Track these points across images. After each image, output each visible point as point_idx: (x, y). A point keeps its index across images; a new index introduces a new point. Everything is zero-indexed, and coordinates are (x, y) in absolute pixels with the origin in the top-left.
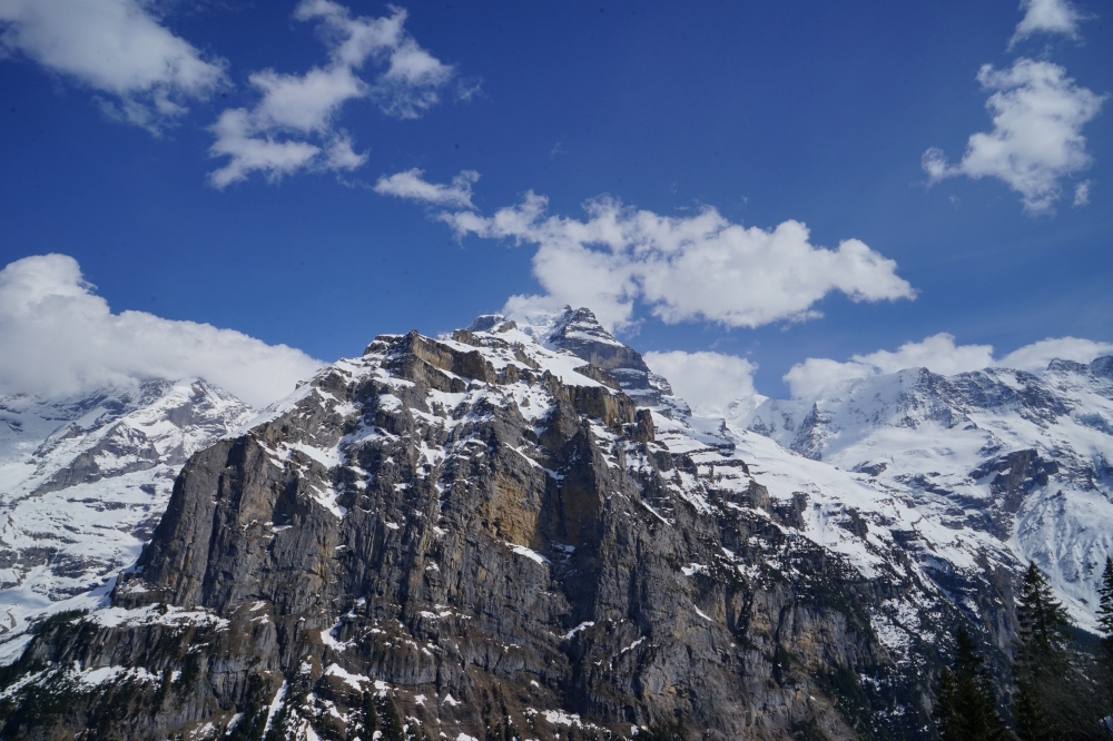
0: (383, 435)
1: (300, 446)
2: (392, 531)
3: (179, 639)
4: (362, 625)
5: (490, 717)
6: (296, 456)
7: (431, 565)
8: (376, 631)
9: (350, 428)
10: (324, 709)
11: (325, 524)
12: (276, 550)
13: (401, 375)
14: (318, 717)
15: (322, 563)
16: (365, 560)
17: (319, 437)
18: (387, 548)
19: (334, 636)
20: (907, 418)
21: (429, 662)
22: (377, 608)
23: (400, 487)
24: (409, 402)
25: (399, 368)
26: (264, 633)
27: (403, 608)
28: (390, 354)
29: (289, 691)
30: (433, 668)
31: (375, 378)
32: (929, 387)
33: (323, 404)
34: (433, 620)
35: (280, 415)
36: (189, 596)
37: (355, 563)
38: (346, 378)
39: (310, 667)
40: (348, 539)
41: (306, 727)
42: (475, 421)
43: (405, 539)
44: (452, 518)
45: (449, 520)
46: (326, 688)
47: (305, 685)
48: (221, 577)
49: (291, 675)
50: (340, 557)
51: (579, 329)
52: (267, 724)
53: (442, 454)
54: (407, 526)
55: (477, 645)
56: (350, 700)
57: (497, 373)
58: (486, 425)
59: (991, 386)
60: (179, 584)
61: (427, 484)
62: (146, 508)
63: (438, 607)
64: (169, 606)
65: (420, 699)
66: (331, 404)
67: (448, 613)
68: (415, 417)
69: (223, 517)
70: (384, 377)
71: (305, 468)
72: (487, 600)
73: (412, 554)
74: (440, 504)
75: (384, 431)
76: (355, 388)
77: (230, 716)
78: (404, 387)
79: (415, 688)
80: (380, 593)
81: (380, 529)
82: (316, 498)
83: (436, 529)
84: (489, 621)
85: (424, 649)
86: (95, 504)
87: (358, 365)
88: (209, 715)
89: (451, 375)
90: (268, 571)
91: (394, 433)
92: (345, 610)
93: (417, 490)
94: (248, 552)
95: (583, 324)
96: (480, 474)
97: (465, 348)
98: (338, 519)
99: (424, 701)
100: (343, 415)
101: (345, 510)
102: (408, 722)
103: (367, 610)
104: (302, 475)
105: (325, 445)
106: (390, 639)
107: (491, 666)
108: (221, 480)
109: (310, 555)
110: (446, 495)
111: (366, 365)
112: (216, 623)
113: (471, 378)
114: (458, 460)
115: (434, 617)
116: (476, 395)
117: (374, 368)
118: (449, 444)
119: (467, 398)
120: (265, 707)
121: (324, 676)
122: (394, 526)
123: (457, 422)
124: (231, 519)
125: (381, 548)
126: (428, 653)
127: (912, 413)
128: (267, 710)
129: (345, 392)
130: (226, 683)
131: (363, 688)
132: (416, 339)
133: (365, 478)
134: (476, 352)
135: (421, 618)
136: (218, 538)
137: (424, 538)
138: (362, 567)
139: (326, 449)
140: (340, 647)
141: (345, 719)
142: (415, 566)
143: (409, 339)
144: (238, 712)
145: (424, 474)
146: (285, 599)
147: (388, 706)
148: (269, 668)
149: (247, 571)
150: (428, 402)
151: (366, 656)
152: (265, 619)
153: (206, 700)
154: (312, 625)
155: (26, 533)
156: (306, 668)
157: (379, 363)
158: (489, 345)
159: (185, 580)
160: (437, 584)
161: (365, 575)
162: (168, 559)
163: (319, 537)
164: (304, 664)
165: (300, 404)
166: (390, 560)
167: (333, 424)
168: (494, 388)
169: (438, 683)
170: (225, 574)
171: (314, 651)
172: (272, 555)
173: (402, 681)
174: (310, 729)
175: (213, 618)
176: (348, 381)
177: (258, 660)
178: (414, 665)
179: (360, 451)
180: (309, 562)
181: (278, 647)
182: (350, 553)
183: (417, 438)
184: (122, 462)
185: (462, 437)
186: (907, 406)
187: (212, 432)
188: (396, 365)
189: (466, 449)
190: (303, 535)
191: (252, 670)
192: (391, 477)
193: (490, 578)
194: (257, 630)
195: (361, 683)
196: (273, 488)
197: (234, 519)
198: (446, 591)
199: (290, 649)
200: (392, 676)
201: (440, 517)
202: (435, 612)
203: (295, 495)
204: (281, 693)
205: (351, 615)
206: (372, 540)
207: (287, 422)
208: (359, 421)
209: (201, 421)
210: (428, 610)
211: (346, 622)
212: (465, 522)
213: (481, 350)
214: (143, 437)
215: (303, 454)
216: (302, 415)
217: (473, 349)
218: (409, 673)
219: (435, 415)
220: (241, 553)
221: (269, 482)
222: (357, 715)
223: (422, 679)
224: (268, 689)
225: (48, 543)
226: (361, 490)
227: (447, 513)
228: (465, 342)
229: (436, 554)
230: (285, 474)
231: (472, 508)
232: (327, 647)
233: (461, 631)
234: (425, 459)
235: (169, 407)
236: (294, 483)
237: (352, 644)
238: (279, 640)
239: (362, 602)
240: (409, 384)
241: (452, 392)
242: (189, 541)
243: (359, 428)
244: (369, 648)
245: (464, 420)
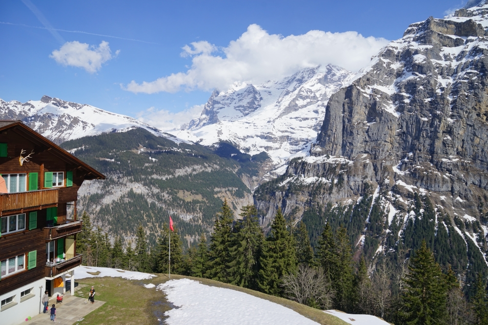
0: (417, 75)
1: (376, 86)
2: (424, 122)
3: (335, 168)
4: (411, 164)
5: (483, 209)
6: (374, 91)
7: (446, 137)
8: (419, 167)
9: (399, 74)
10: (396, 198)
11: (391, 120)
12: (369, 133)
13: (425, 43)
14: (394, 201)
15: (391, 137)
16: (411, 135)
17: (384, 81)
18: (422, 130)
19: (399, 169)
21: (447, 182)
22: (419, 157)
23: (427, 100)
24: (430, 56)
25: (422, 40)
26: (368, 167)
27: (432, 157)
28: (417, 33)
29: (381, 190)
30: (450, 185)
31: (410, 47)
33: (385, 65)
34: (448, 163)
35: (365, 74)
36: (337, 152)
37: (407, 137)
38: (395, 50)
39: (389, 181)
40: (402, 127)
41: (389, 204)
42: (470, 60)
43: (432, 125)
44: (458, 113)
45: (456, 114)
46: (396, 190)
47: (387, 188)
48: (348, 145)
49: (381, 184)
50: (399, 135)
52: (373, 202)
53: (451, 81)
54: (432, 119)
55: (474, 175)
56: (409, 195)
57: (485, 29)
58: (478, 61)
60: (333, 148)
61: (442, 97)
62: (316, 119)
63: (451, 157)
64: (330, 156)
65: (443, 198)
66: (389, 64)
67: (457, 160)
68: (433, 64)
69: (346, 121)
70: (415, 46)
71: (379, 96)
72: (480, 153)
73: (436, 132)
74: (450, 106)
75: (417, 73)
76: (400, 54)
77: (358, 197)
78: (427, 49)
79: (440, 193)
80: (420, 150)
81: (418, 121)
82: (385, 109)
83: (449, 119)
84: (481, 164)
85: (445, 176)
86: (299, 119)
87: (401, 43)
88: (350, 196)
89: (454, 37)
90: (367, 142)
91: (422, 74)
92: (403, 157)
93: (437, 101)
94: (358, 134)
96: (474, 89)
97: (463, 19)
98: (397, 118)
99: (445, 199)
100: (395, 69)
101: (400, 114)
102: (437, 207)
103: (414, 158)
104: (378, 100)
105: (387, 84)
106: (426, 171)
107: (483, 185)
108: (344, 105)
109: (385, 135)
110: (454, 102)
111: (405, 42)
112: (348, 162)
113: (467, 36)
114: (460, 83)
115: (449, 161)
116: (471, 45)
117: (409, 42)
118: (455, 75)
119: (465, 48)
120: (371, 195)
121: (395, 185)
122: (426, 119)
123: (459, 62)
124: (349, 121)
125: (419, 130)
126: (447, 178)
128: (372, 197)
129: (395, 57)
130: (355, 185)
131: (414, 191)
132: (432, 22)
133: (409, 98)
134: (470, 20)
135: (442, 162)
136: (345, 129)
137: (442, 124)
138: (410, 139)
139: (388, 86)
140: (402, 173)
141: (406, 203)
142: (437, 138)
143: (428, 22)
144: (361, 196)
145: (441, 92)
146: (376, 153)
147: (426, 199)
148: (371, 180)
149: (358, 142)
150: (441, 54)
151: (415, 177)
152: (368, 161)
153: (348, 191)
154: (388, 164)
155: (279, 131)
156: (387, 181)
157: (412, 39)
158: (479, 13)
159: (335, 146)
160: (450, 146)
161: (411, 142)
162: (327, 138)
163: (388, 127)
164: (386, 179)
165: (374, 67)
166: (425, 135)
167: (390, 74)
168: (483, 39)
169: (452, 191)
170: (350, 143)
171: (390, 175)
172: (368, 135)
173: (433, 189)
174: (391, 205)
175: (347, 161)
176: (396, 52)
177: (366, 177)
178: (439, 182)
179: (405, 85)
180: (385, 138)
181: (374, 172)
182: (404, 133)
183: (436, 74)
184: (305, 102)
185: (463, 70)
187: (337, 86)
188: (422, 38)
189: (465, 76)
190: (381, 126)
191: (365, 181)
192: (422, 96)
193: (482, 142)
194: (365, 166)
195: (413, 189)
196: (366, 106)
197: (351, 121)
198: (455, 149)
199: (379, 173)
200: (428, 186)
201: (451, 113)
202: (449, 159)
203: (375, 108)
204: (377, 190)
205: (406, 160)
206: (414, 126)
207: (369, 76)
208: (403, 71)
209: (332, 82)
210: (446, 158)
211: (404, 163)
212: (466, 115)
213: (473, 18)
214: (311, 92)
215: (378, 90)
216: (375, 72)
217: (468, 19)
218: (437, 186)
219: (445, 61)
220: (355, 135)
221: (364, 104)
222: (412, 202)
223: (444, 189)
224: (372, 188)
225: (286, 134)
226: (407, 103)
227: (455, 111)
228: (463, 16)
229: (449, 131)
230: (370, 100)
231: (470, 107)
232: (396, 173)
233: (465, 168)
234: (441, 84)
235: (319, 77)
236: (375, 104)
237: (407, 172)
238: (375, 169)
239: (411, 154)
240: (429, 47)
241: (455, 46)
242: (334, 131)
243: (404, 74)
244: (416, 174)
245: (464, 61)
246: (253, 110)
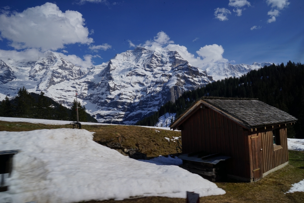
0: (193, 86)
20: (226, 74)
32: (230, 67)
42: (204, 84)
51: (177, 56)
59: (242, 68)
66: (180, 80)
70: (186, 75)
76: (182, 77)
78: (191, 77)
86: (64, 90)
95: (177, 55)
100: (183, 82)
113: (197, 75)
117: (183, 73)
119: (199, 79)
127: (227, 73)
165: (177, 80)
176: (180, 76)
184: (59, 80)
186: (226, 72)
208: (186, 83)
209: (66, 69)
235: (59, 65)
241: (196, 78)
246: (10, 80)
